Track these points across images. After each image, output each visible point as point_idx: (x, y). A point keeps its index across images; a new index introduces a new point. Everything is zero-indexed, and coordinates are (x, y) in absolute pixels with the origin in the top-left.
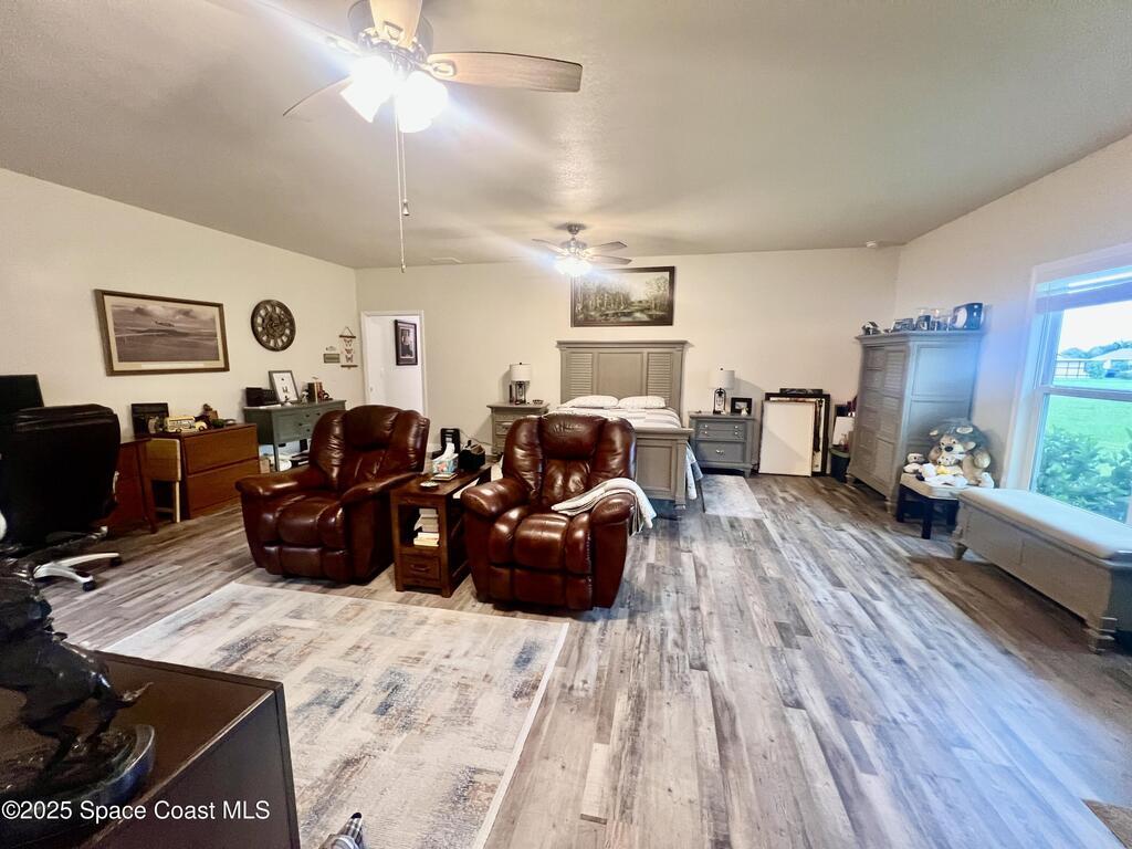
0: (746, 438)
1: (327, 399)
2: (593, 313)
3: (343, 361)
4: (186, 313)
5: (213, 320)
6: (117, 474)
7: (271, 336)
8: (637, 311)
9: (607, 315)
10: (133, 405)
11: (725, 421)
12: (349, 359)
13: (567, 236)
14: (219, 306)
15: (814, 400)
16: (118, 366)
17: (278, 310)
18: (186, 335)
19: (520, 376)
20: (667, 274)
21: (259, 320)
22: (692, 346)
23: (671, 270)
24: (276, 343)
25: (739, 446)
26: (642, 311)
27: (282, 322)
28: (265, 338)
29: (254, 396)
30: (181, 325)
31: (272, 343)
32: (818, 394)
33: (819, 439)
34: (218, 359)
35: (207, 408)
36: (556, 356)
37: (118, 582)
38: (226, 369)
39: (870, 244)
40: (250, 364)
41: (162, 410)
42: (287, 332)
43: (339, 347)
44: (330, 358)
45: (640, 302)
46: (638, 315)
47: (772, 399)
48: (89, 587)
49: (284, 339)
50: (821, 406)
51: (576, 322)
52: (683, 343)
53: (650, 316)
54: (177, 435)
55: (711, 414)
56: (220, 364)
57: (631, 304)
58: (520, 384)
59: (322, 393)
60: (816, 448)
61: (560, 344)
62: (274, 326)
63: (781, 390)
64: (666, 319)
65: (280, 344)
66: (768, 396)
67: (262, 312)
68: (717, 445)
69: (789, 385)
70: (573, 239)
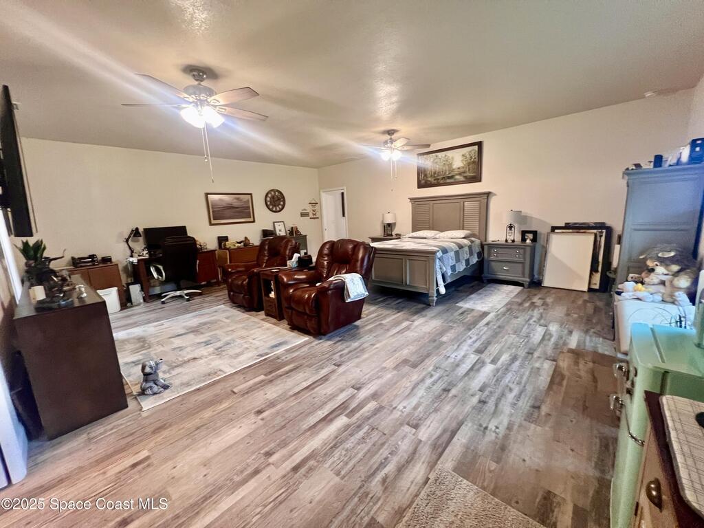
0: (525, 260)
1: (300, 234)
2: (429, 179)
3: (311, 215)
4: (238, 199)
5: (248, 201)
6: (198, 261)
7: (275, 206)
8: (457, 175)
9: (438, 179)
10: (219, 237)
11: (517, 247)
12: (314, 214)
13: (387, 137)
14: (251, 194)
15: (595, 231)
16: (213, 222)
17: (277, 193)
18: (237, 208)
19: (389, 220)
20: (476, 148)
21: (268, 199)
22: (495, 195)
23: (480, 144)
24: (276, 209)
25: (521, 265)
26: (460, 174)
27: (279, 199)
28: (271, 207)
29: (266, 233)
30: (236, 204)
31: (274, 209)
32: (601, 226)
33: (598, 262)
34: (250, 217)
35: (246, 238)
36: (408, 207)
37: (197, 300)
38: (254, 222)
39: (648, 95)
40: (265, 219)
41: (226, 239)
42: (282, 203)
43: (309, 209)
44: (303, 215)
45: (459, 168)
46: (457, 177)
47: (556, 231)
48: (188, 300)
49: (280, 207)
50: (601, 236)
51: (420, 186)
52: (488, 194)
53: (465, 177)
54: (228, 249)
55: (504, 242)
56: (251, 219)
57: (453, 170)
58: (389, 225)
59: (297, 231)
60: (594, 269)
61: (411, 199)
62: (276, 201)
63: (566, 224)
64: (477, 178)
65: (278, 209)
66: (553, 229)
67: (270, 195)
68: (504, 264)
69: (572, 220)
70: (391, 139)
